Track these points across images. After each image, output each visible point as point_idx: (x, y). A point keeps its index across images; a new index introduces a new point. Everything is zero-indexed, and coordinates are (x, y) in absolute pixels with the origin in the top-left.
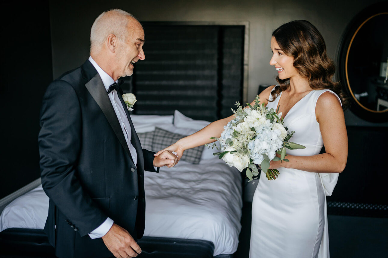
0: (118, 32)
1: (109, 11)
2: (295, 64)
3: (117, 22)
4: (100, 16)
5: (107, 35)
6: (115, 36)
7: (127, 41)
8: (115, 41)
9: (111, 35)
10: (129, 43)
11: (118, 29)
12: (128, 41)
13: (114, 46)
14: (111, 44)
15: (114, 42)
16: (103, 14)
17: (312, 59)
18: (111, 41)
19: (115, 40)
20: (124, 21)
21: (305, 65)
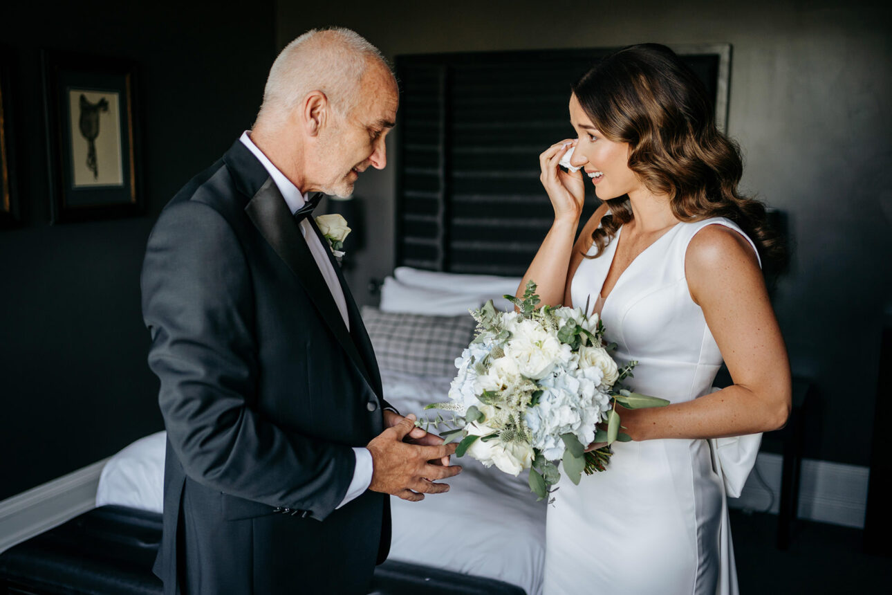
0: (335, 90)
1: (327, 29)
2: (632, 163)
3: (338, 64)
4: (303, 38)
5: (309, 91)
6: (326, 98)
7: (351, 117)
8: (324, 111)
9: (317, 94)
10: (355, 122)
11: (336, 83)
12: (355, 118)
13: (317, 123)
14: (312, 116)
15: (319, 113)
16: (311, 34)
17: (673, 147)
18: (312, 110)
19: (322, 108)
20: (356, 65)
21: (657, 163)
